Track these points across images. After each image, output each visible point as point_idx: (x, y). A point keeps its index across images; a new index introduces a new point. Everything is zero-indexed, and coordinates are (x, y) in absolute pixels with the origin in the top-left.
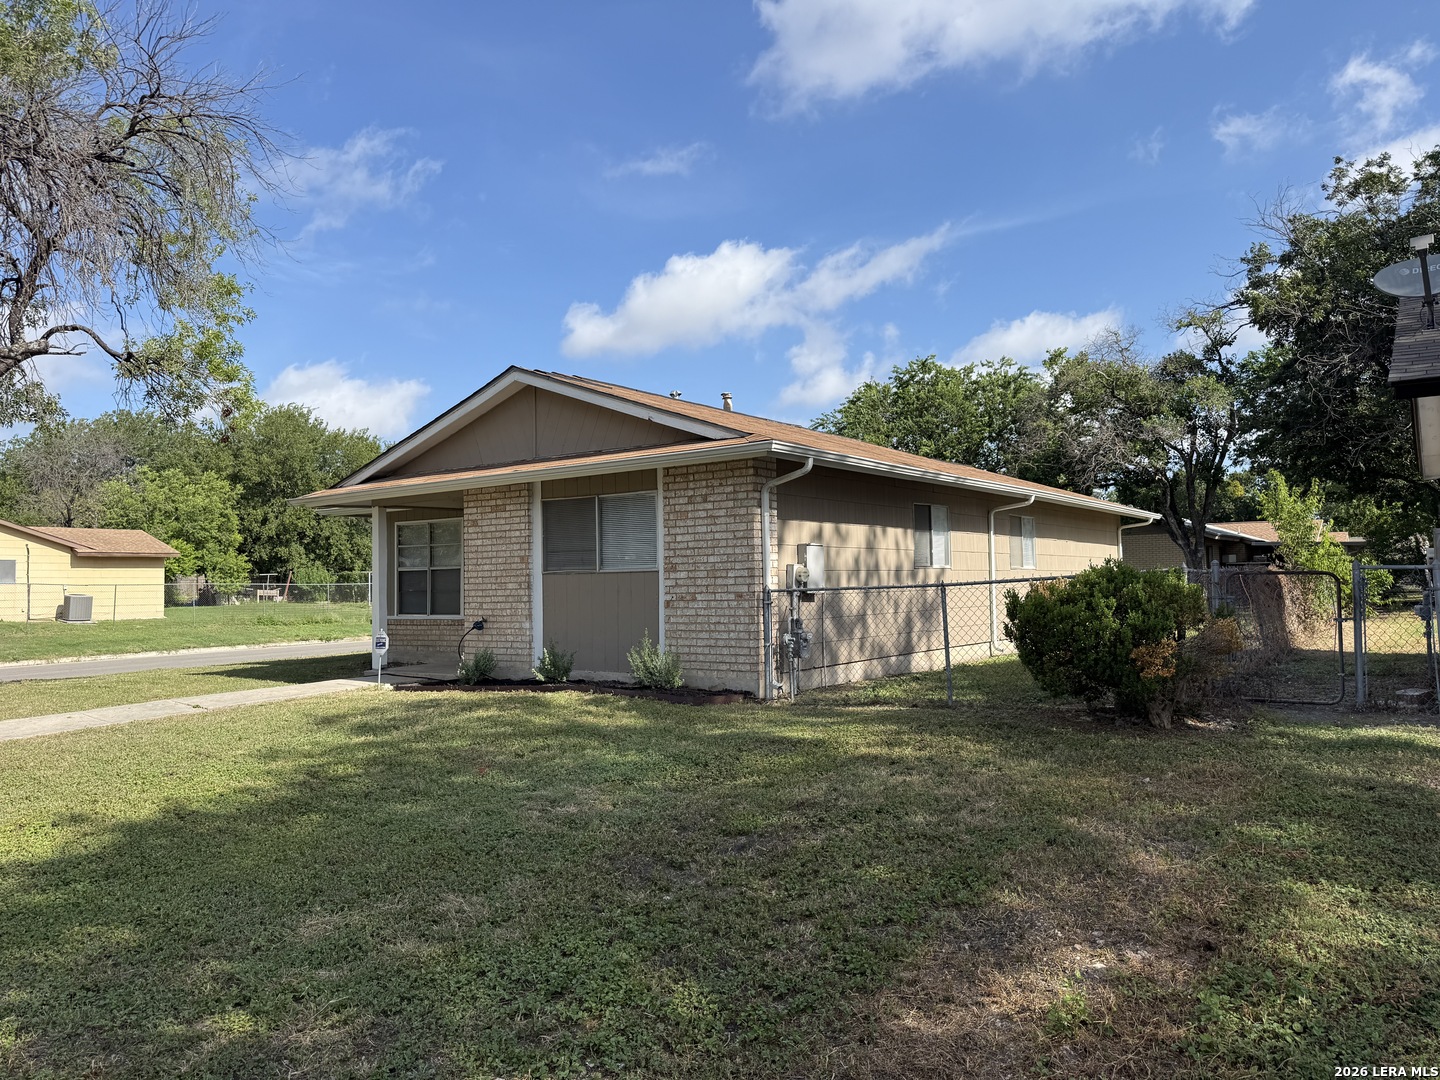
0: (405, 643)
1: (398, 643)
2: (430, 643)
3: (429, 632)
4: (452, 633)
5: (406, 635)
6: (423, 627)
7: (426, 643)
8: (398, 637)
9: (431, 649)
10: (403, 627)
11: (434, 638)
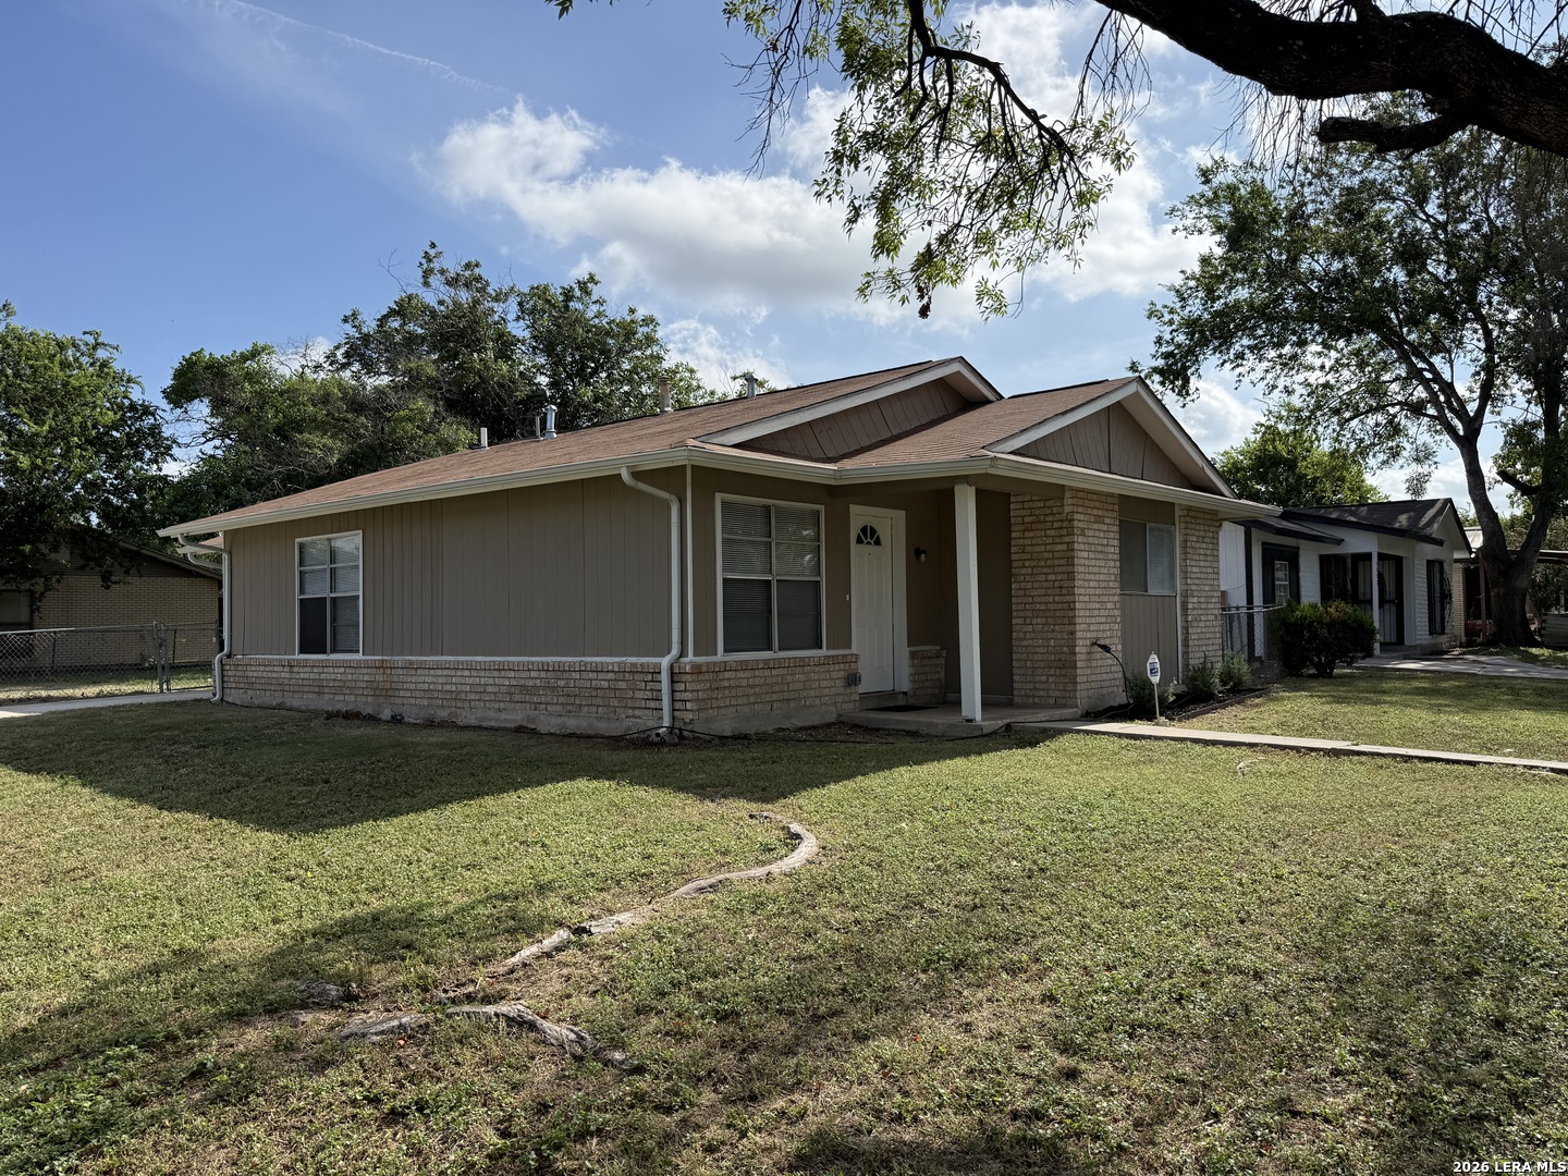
0: (752, 699)
1: (740, 701)
2: (791, 696)
3: (789, 678)
4: (823, 676)
5: (752, 687)
6: (781, 671)
7: (786, 696)
8: (740, 692)
9: (792, 704)
10: (747, 674)
11: (797, 686)
